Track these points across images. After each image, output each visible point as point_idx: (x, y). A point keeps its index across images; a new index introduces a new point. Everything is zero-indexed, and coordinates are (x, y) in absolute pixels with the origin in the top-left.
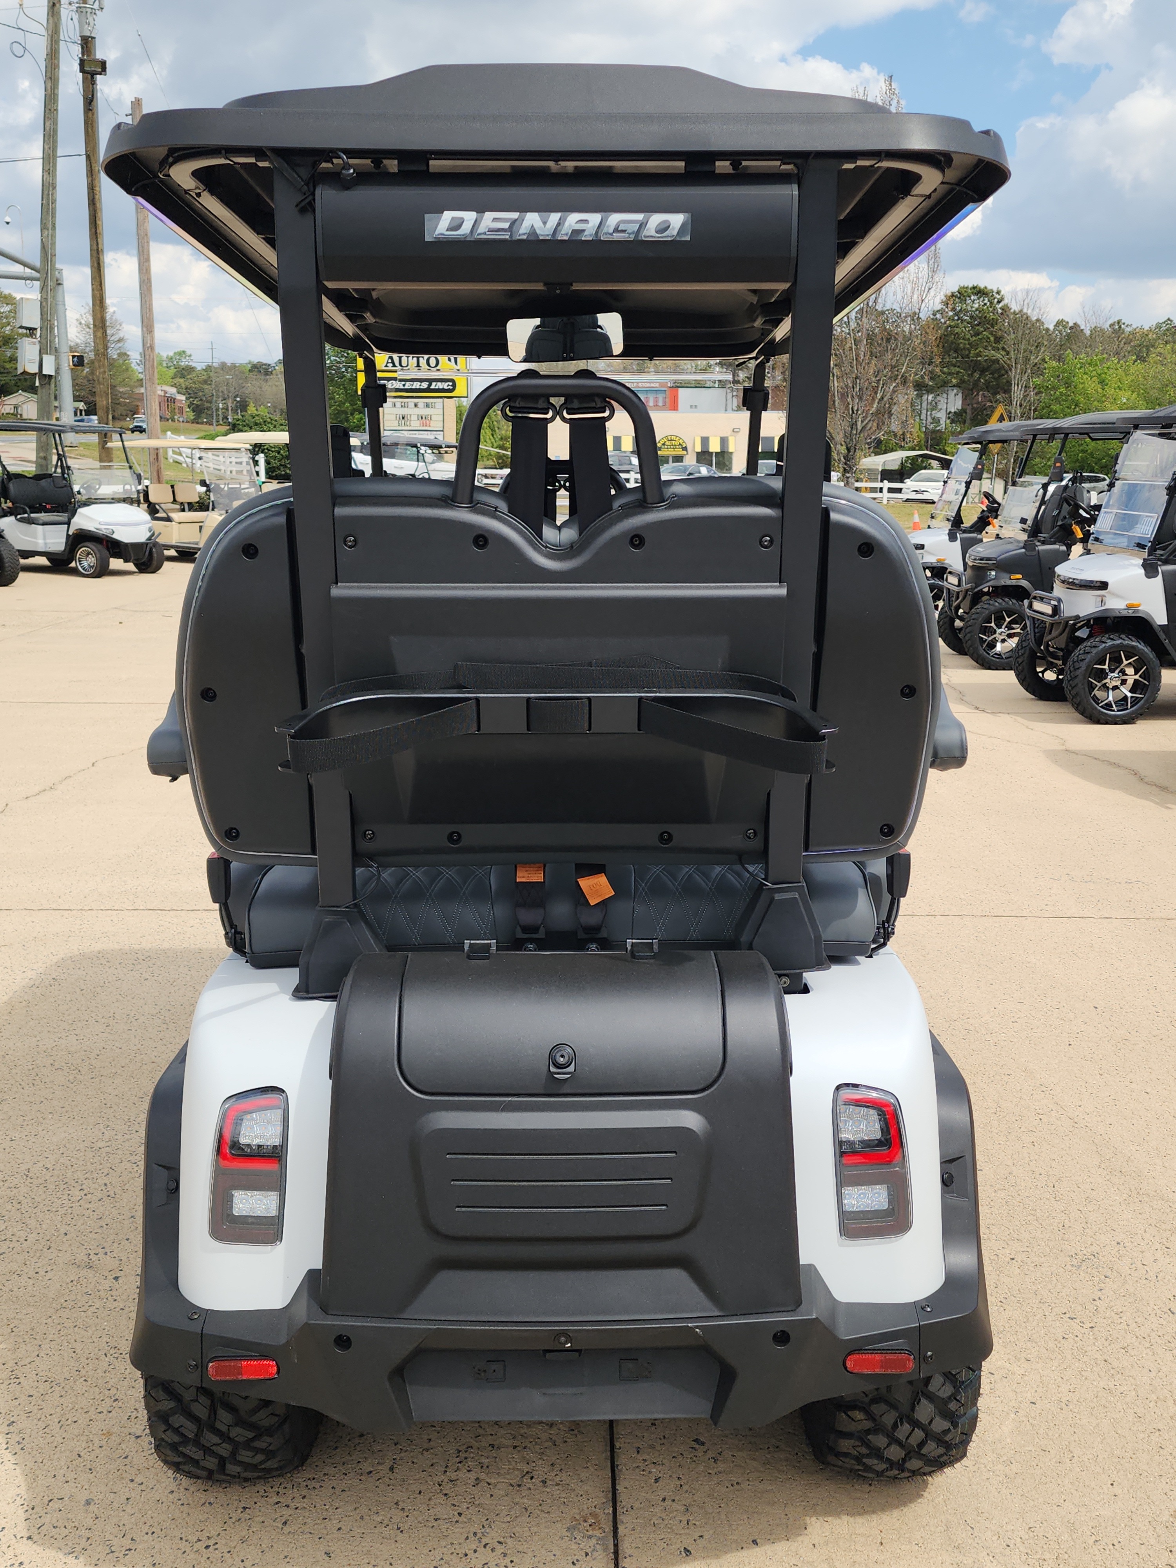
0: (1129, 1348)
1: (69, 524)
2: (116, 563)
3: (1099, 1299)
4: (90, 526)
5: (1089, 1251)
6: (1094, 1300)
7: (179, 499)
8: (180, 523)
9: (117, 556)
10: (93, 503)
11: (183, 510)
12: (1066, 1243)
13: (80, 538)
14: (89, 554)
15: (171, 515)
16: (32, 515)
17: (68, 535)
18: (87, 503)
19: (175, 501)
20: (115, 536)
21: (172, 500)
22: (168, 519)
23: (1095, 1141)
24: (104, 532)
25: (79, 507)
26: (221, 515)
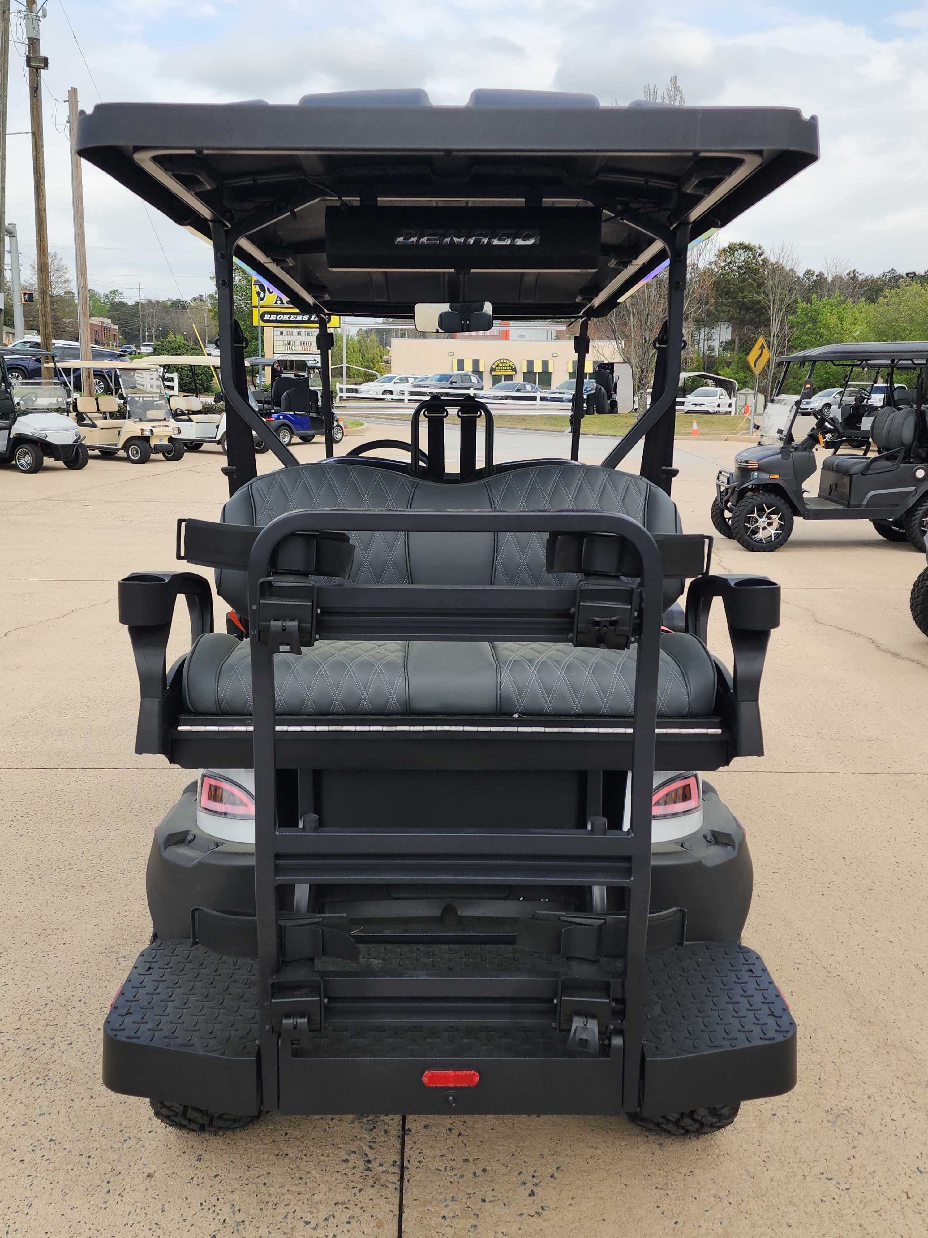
0: (882, 1211)
1: (9, 429)
3: (854, 1157)
4: (27, 431)
5: (843, 1105)
6: (849, 1159)
7: (102, 409)
9: (49, 455)
10: (30, 413)
12: (823, 1097)
13: (19, 441)
14: (26, 453)
15: (95, 422)
17: (9, 438)
19: (98, 411)
20: (49, 439)
21: (96, 410)
22: (94, 426)
23: (847, 990)
24: (39, 436)
25: (19, 416)
26: (136, 422)
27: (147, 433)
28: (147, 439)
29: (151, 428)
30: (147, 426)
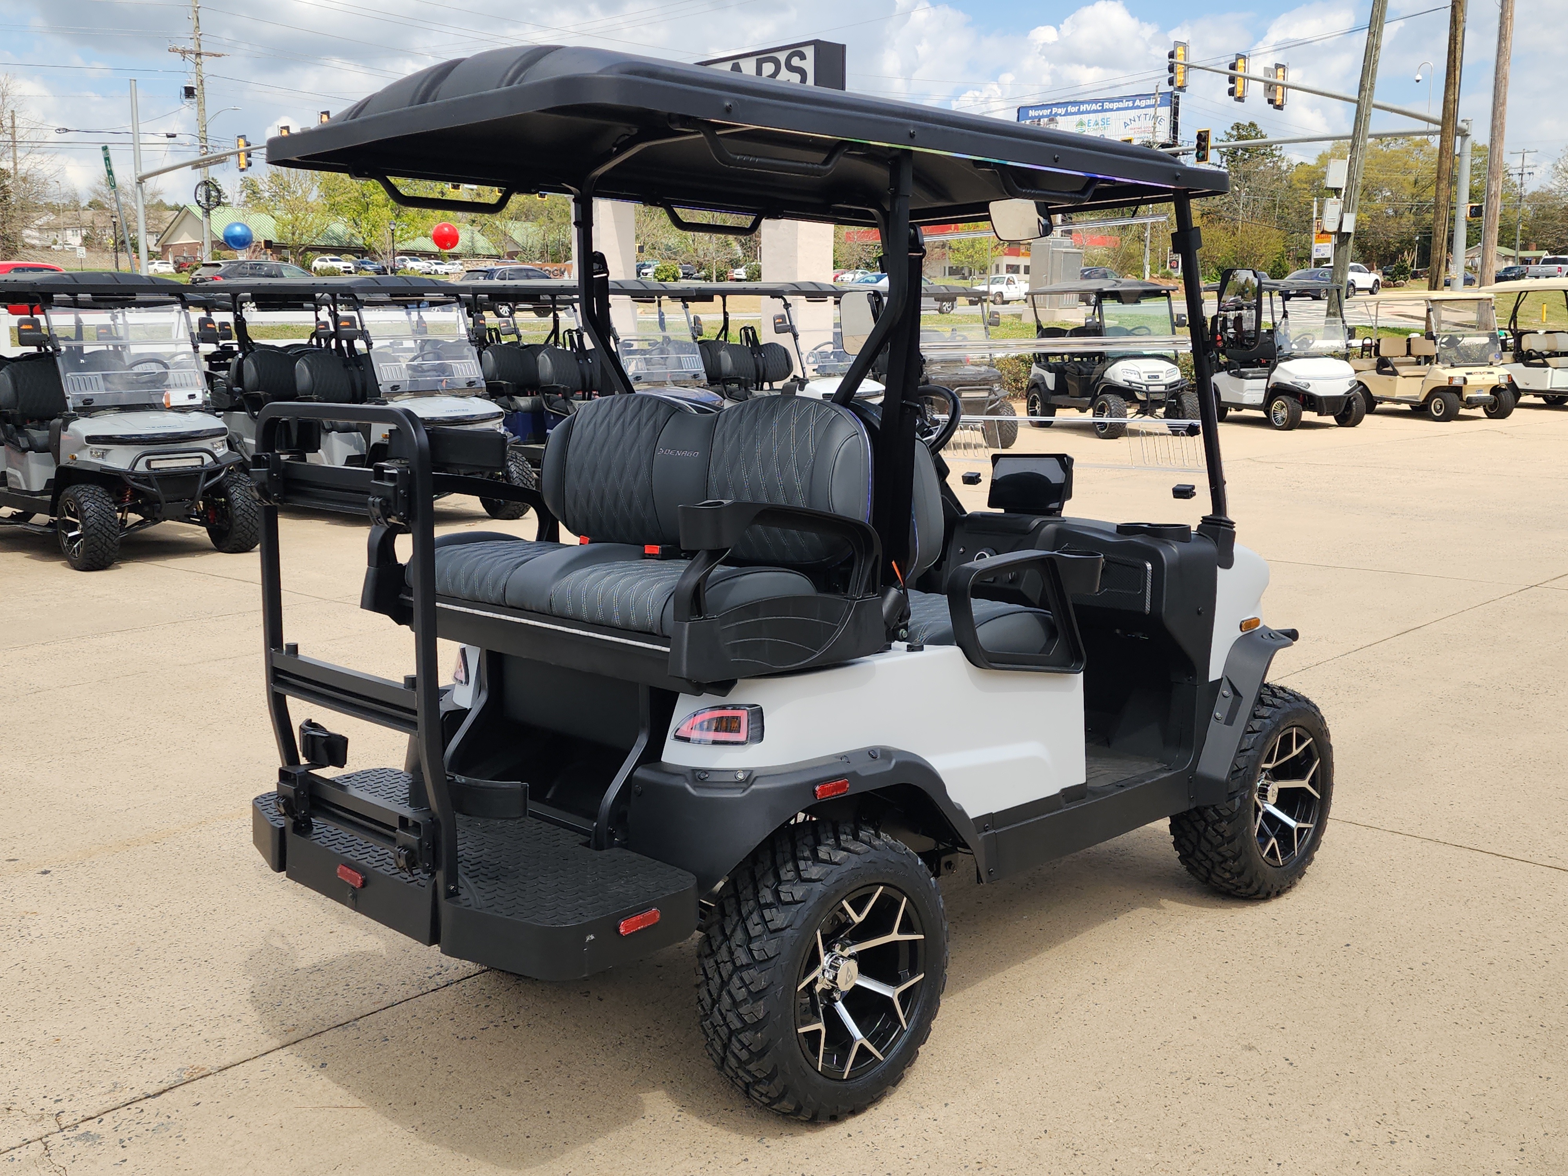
1: (1268, 378)
2: (1308, 416)
4: (1287, 380)
7: (1414, 351)
9: (1312, 409)
11: (1419, 363)
13: (1276, 392)
14: (1283, 407)
15: (1397, 368)
16: (1242, 370)
17: (1267, 388)
18: (1289, 357)
19: (1409, 353)
20: (1311, 390)
21: (1405, 353)
22: (1395, 373)
24: (1300, 386)
25: (1280, 361)
26: (1445, 368)
27: (1457, 382)
28: (1458, 390)
29: (1464, 375)
30: (1458, 373)
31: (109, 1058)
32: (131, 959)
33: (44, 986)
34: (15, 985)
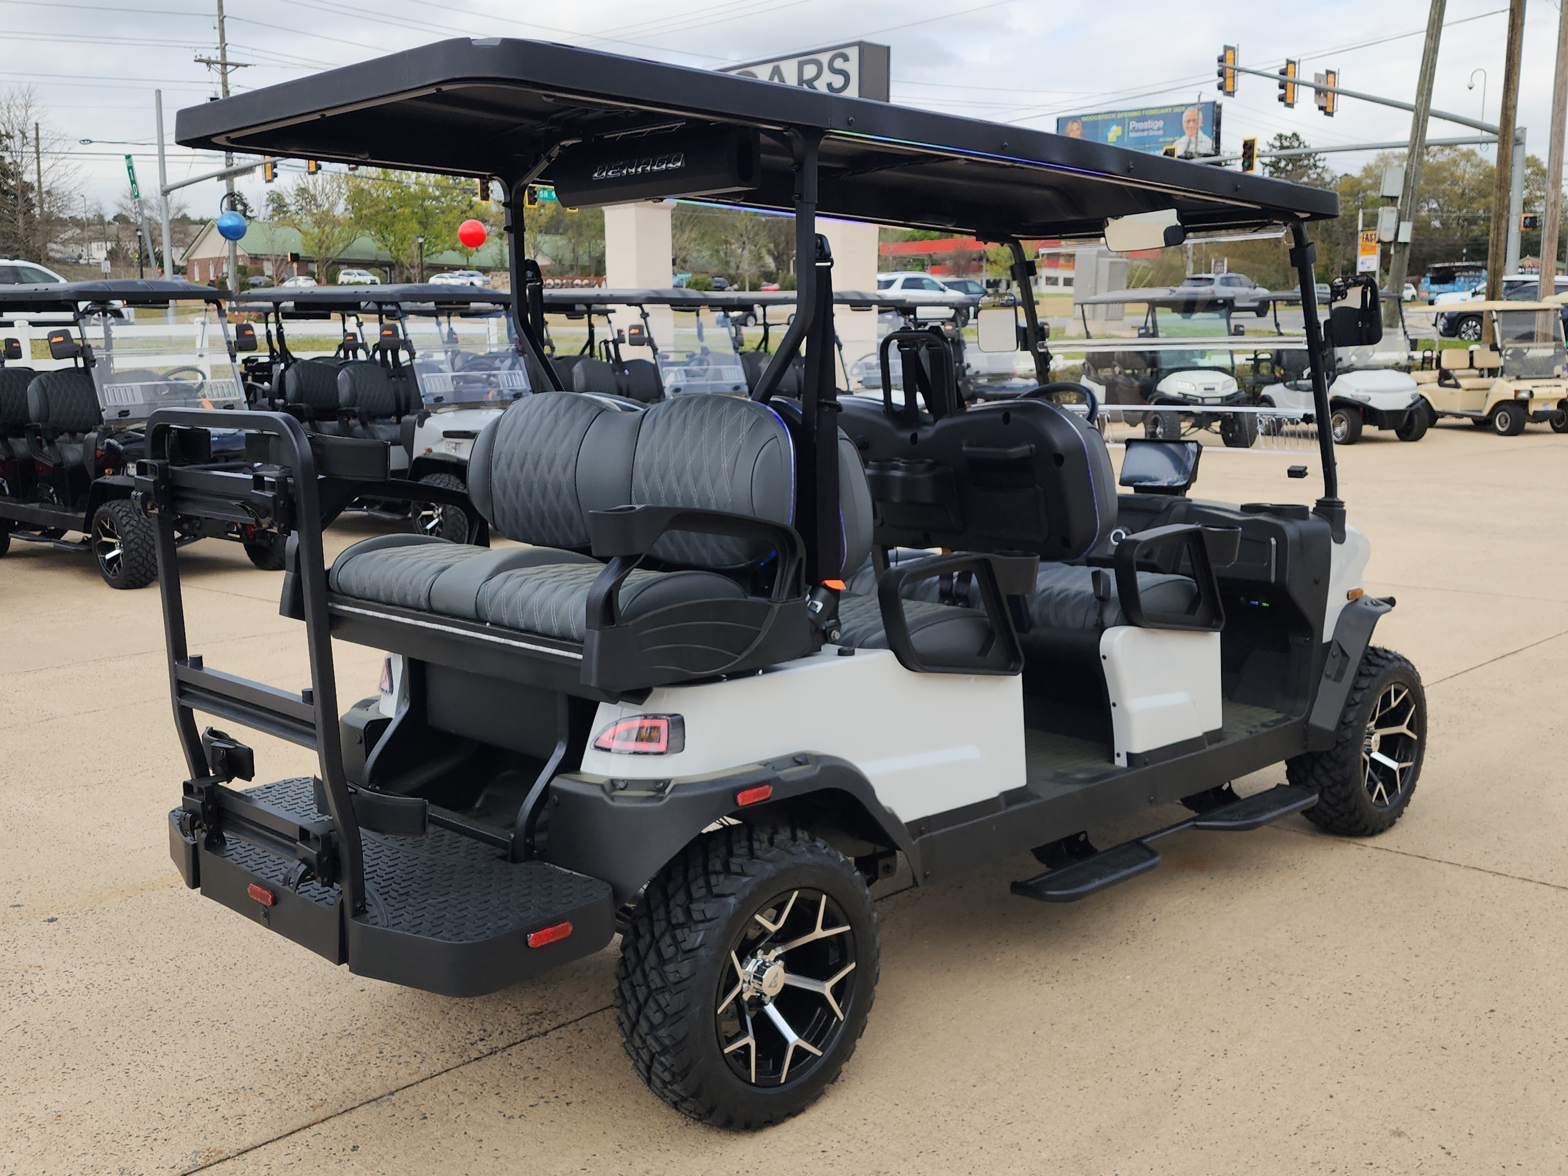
2: (1368, 430)
4: (1346, 393)
7: (1476, 364)
8: (1468, 390)
9: (1372, 423)
10: (1356, 370)
11: (1482, 376)
14: (1342, 421)
15: (1460, 381)
18: (1348, 370)
19: (1471, 366)
20: (1371, 403)
21: (1468, 364)
22: (1457, 386)
24: (1360, 399)
25: (1340, 374)
26: (1510, 381)
27: (1524, 395)
28: (1524, 403)
29: (1530, 388)
30: (1525, 386)
31: (117, 1138)
32: (142, 1020)
33: (47, 1052)
34: (15, 1050)
